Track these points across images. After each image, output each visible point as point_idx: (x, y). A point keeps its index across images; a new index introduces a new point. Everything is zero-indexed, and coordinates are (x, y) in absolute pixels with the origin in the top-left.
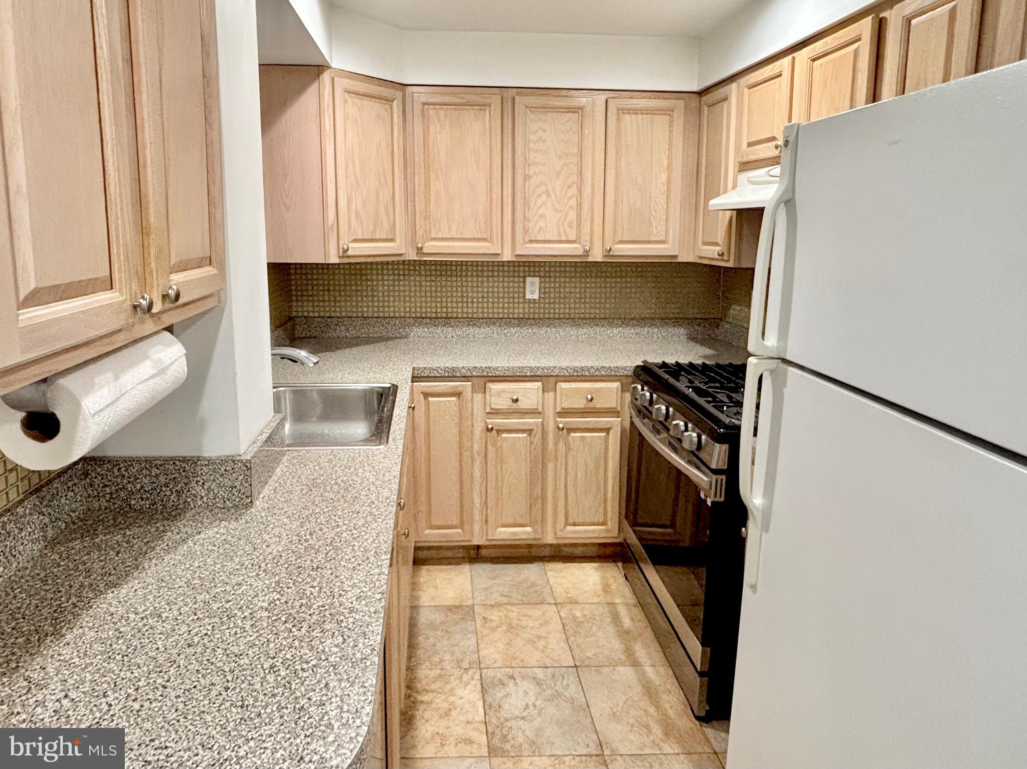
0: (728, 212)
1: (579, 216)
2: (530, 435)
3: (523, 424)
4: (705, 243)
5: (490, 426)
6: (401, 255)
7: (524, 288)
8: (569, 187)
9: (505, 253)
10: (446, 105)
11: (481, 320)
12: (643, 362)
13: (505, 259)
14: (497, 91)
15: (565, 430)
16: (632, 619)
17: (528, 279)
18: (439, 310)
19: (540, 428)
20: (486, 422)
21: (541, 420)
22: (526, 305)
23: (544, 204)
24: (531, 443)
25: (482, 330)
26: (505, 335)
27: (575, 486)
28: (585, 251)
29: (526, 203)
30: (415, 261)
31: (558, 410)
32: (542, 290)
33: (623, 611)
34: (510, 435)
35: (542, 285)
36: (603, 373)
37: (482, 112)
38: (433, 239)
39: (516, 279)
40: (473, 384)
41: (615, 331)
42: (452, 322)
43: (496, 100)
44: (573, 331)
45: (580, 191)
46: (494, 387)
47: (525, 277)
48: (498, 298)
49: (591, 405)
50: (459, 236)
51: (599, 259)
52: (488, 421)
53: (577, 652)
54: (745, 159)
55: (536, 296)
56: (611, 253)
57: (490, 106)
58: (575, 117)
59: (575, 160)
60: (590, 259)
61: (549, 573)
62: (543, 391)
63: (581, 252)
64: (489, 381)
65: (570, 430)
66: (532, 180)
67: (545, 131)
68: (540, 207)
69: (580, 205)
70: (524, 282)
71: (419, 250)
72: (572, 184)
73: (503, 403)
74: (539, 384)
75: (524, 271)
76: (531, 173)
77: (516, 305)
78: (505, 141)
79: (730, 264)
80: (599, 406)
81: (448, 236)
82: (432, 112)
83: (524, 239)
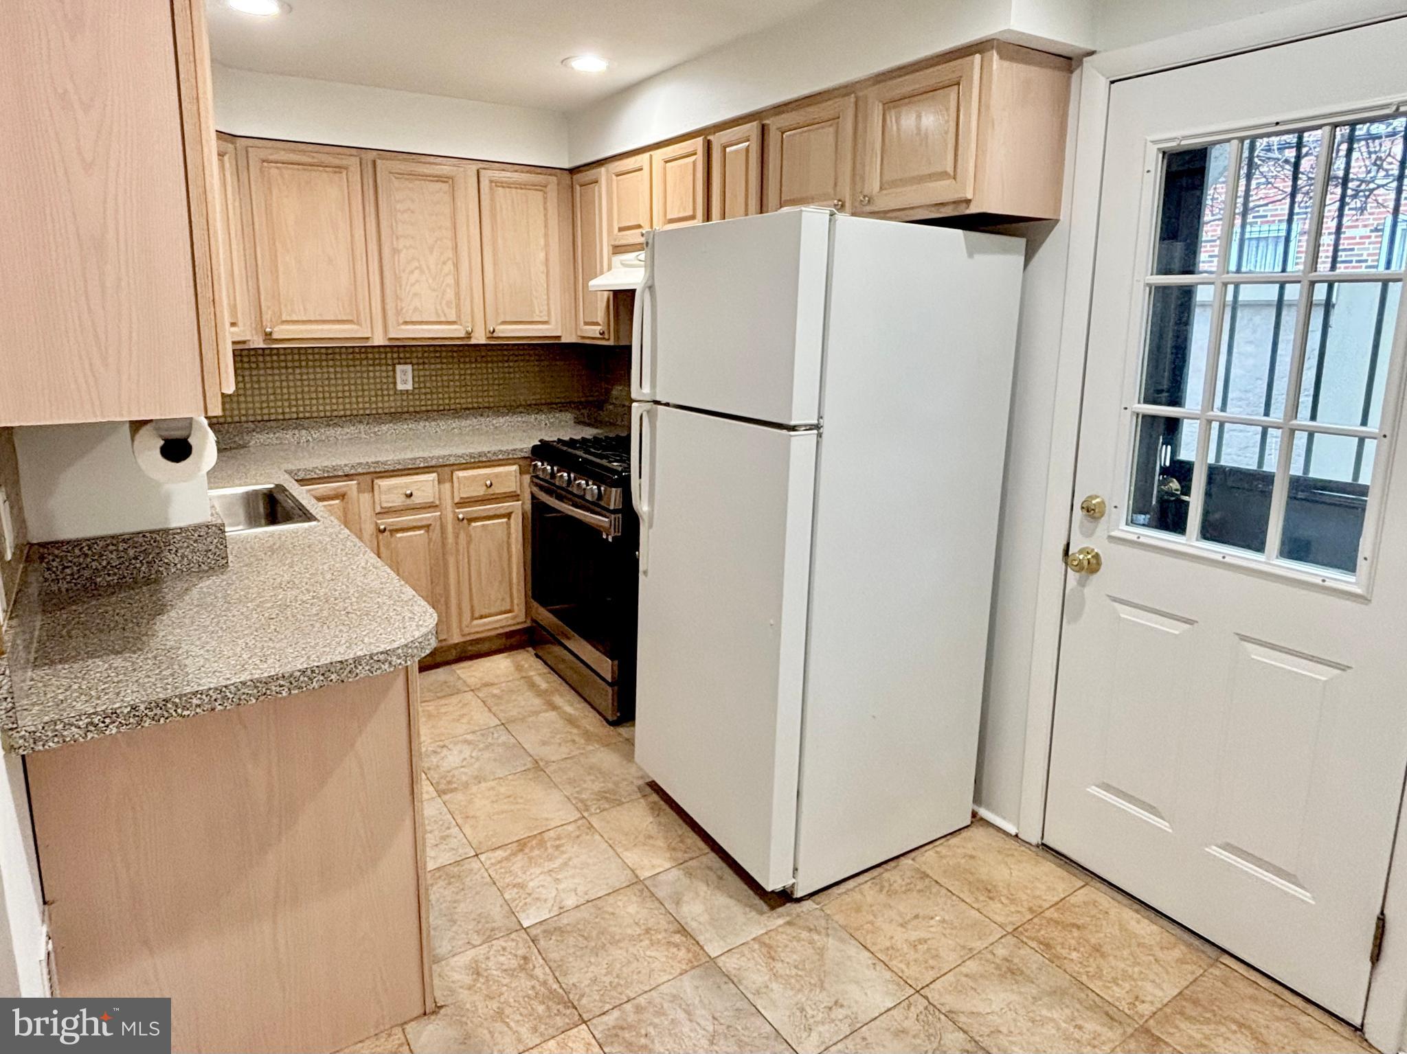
0: (606, 293)
1: (457, 294)
2: (428, 531)
3: (421, 519)
4: (586, 323)
5: (382, 527)
6: (244, 342)
7: (394, 378)
8: (444, 263)
9: (375, 337)
10: (292, 164)
11: (344, 419)
12: (540, 441)
13: (376, 344)
14: (354, 151)
15: (465, 521)
16: (548, 682)
17: (398, 367)
18: (287, 410)
19: (438, 523)
20: (376, 524)
21: (439, 513)
22: (398, 398)
23: (417, 281)
24: (430, 540)
25: (346, 430)
26: (375, 433)
27: (479, 573)
28: (467, 332)
29: (397, 279)
30: (263, 349)
31: (457, 500)
32: (417, 379)
33: (538, 680)
34: (405, 534)
35: (416, 373)
36: (500, 457)
37: (337, 175)
38: (284, 322)
39: (384, 368)
40: (359, 484)
41: (502, 420)
42: (306, 423)
43: (354, 162)
44: (455, 423)
45: (456, 266)
46: (384, 483)
47: (394, 365)
48: (363, 390)
49: (490, 491)
50: (318, 318)
51: (483, 341)
52: (379, 522)
53: (501, 715)
54: (617, 243)
55: (409, 387)
56: (495, 335)
57: (346, 168)
58: (445, 187)
59: (449, 234)
60: (473, 341)
61: (458, 672)
62: (439, 482)
63: (462, 335)
64: (377, 478)
65: (471, 520)
66: (402, 255)
67: (413, 201)
68: (413, 285)
69: (457, 283)
70: (394, 371)
71: (268, 336)
72: (448, 259)
73: (397, 500)
74: (435, 475)
75: (393, 359)
76: (401, 247)
77: (386, 398)
78: (367, 208)
79: (611, 343)
80: (497, 492)
81: (305, 319)
82: (274, 172)
83: (397, 320)
